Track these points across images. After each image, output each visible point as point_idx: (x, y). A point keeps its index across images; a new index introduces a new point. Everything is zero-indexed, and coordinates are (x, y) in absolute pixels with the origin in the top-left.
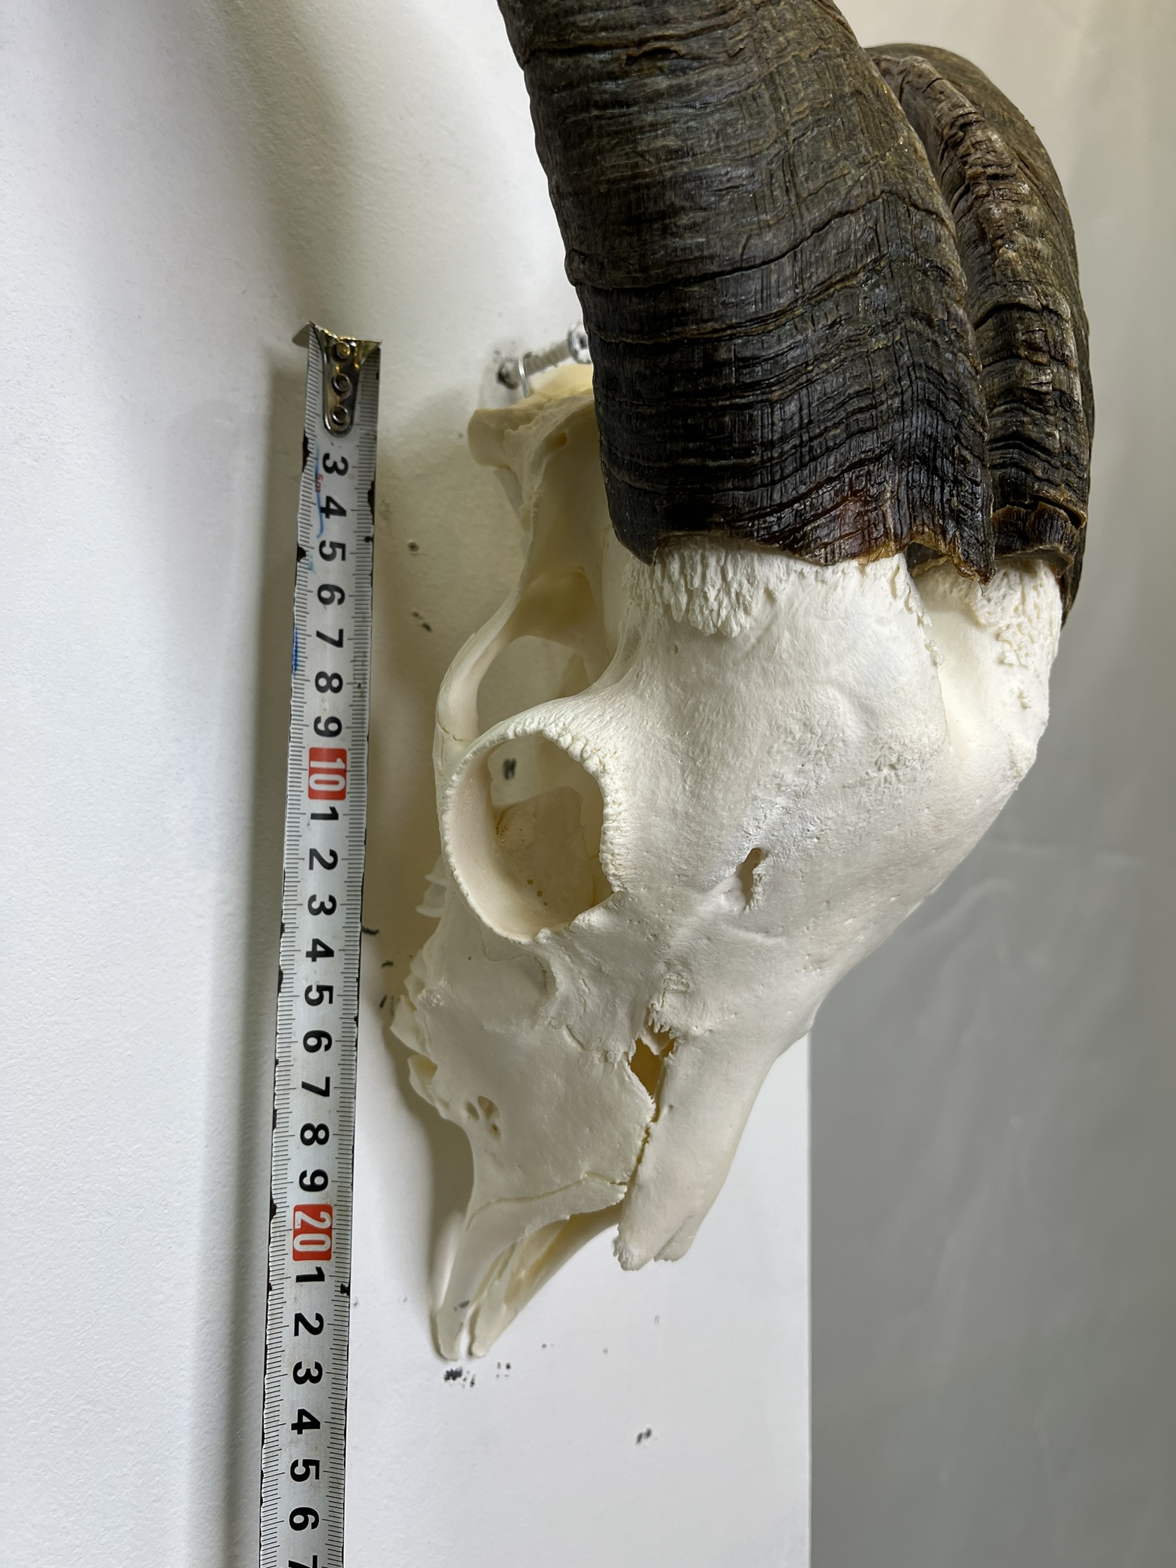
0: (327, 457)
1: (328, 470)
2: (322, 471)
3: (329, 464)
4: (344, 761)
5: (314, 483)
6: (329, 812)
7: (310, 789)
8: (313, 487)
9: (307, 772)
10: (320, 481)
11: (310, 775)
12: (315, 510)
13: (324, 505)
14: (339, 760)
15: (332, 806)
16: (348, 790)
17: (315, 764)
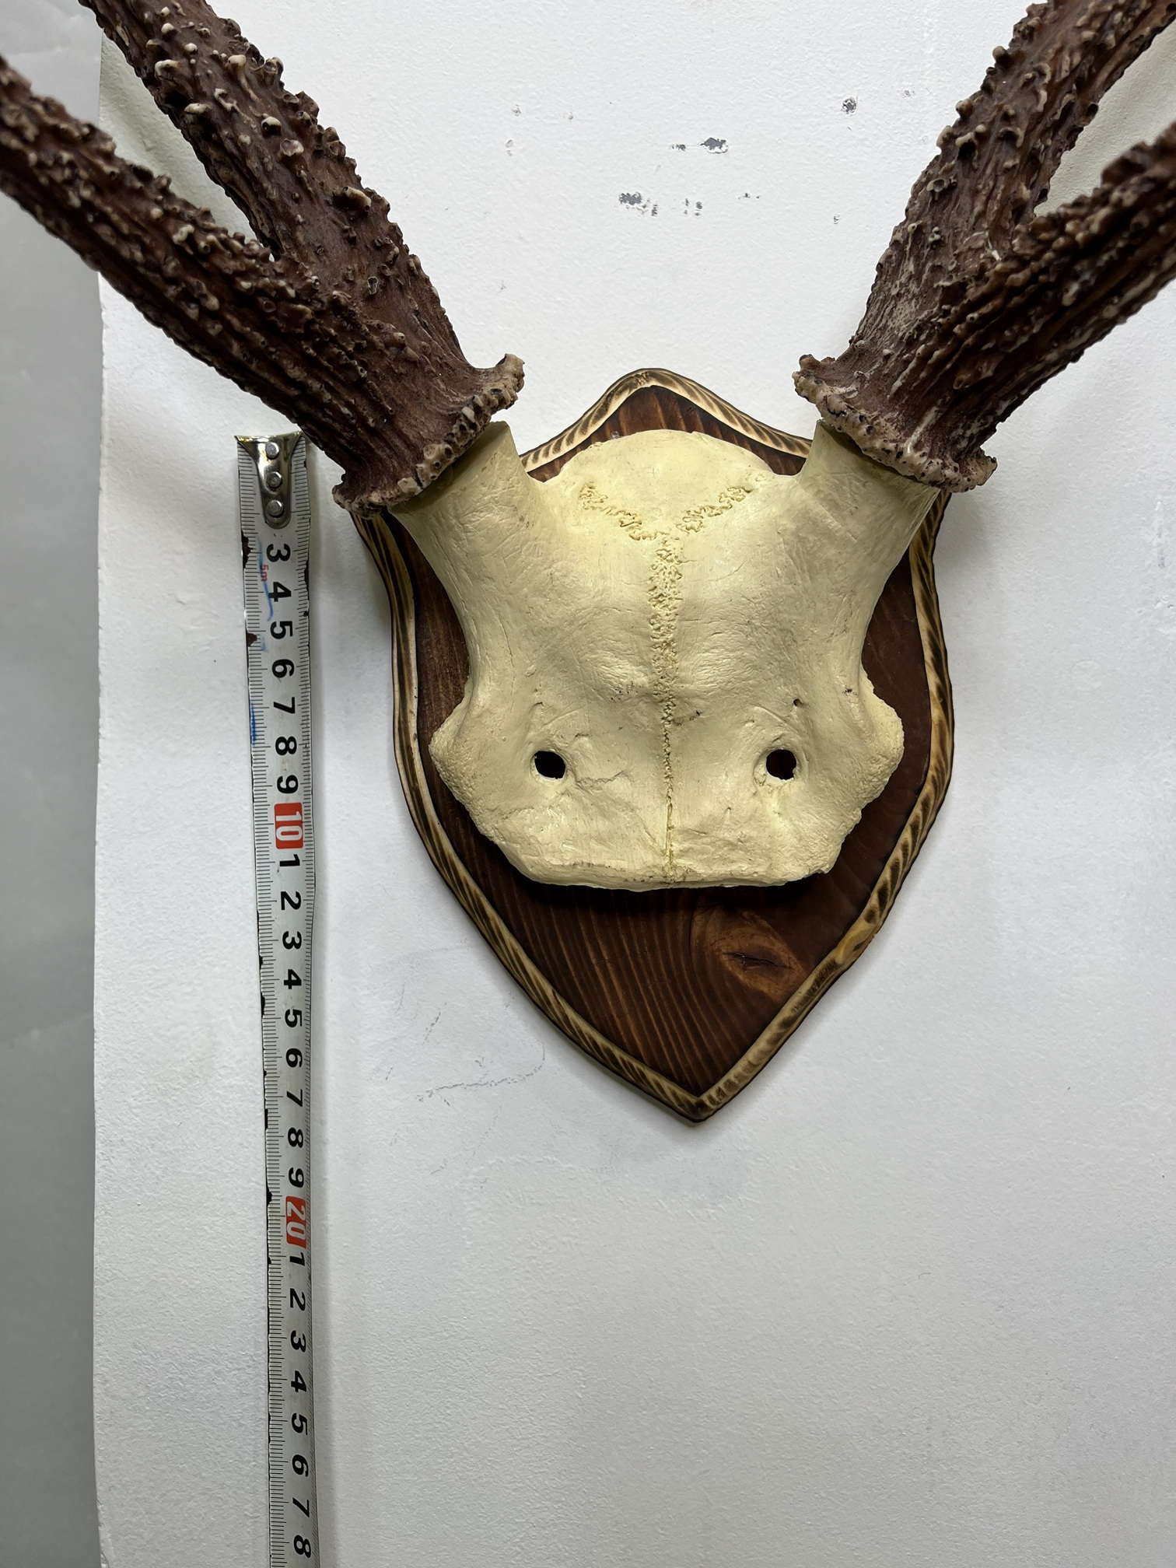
0: (271, 547)
1: (273, 559)
2: (266, 561)
3: (273, 553)
4: (301, 815)
5: (259, 575)
6: (294, 859)
7: (277, 839)
8: (259, 578)
9: (274, 826)
10: (266, 571)
11: (276, 828)
12: (263, 599)
13: (272, 591)
14: (298, 813)
15: (295, 853)
16: (304, 839)
17: (280, 818)
